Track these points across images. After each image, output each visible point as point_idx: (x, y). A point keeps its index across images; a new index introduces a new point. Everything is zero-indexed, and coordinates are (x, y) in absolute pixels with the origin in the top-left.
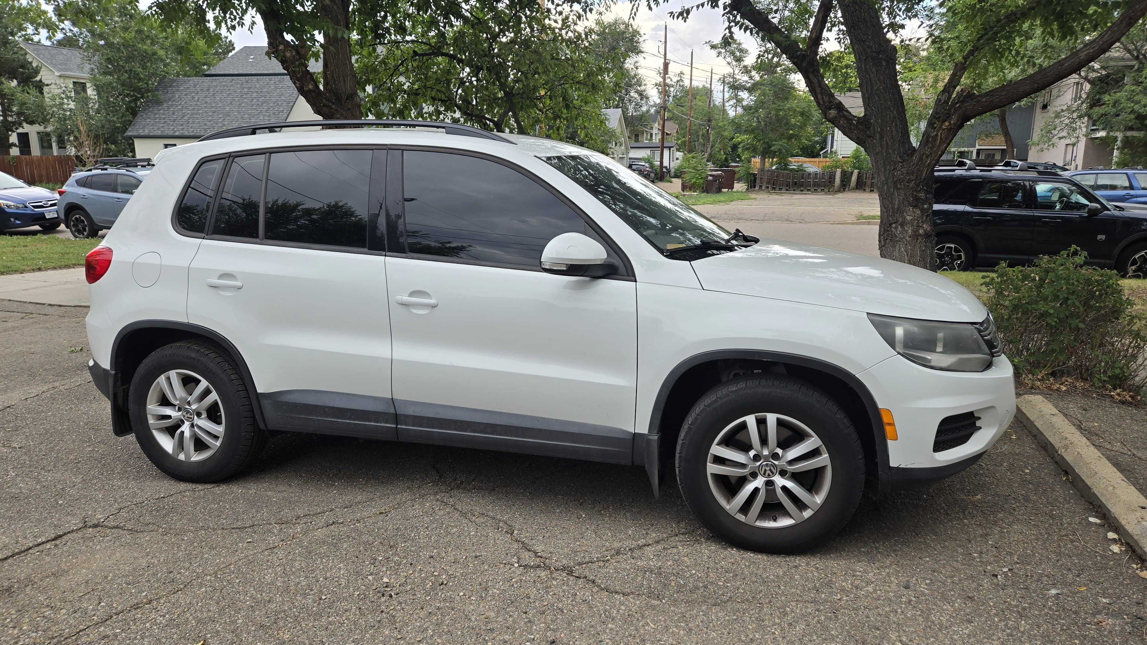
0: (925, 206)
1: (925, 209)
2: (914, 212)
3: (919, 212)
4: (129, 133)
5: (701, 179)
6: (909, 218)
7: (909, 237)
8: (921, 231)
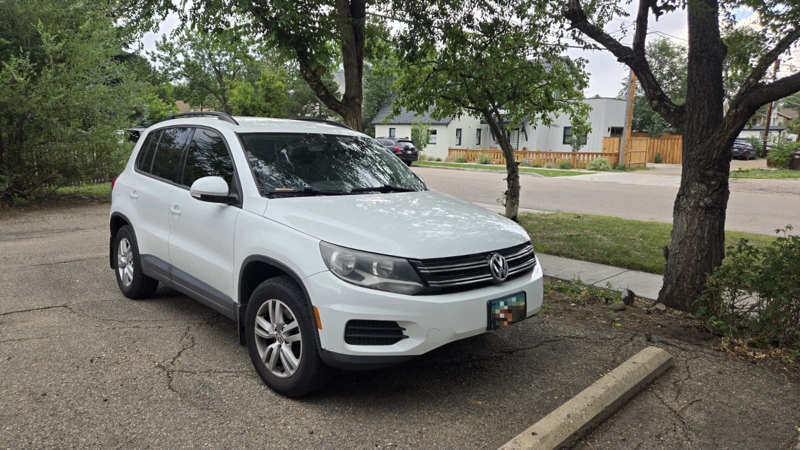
0: (713, 183)
1: (712, 185)
2: (699, 187)
3: (705, 187)
4: (373, 122)
5: (785, 157)
6: (693, 192)
7: (690, 208)
8: (701, 204)
